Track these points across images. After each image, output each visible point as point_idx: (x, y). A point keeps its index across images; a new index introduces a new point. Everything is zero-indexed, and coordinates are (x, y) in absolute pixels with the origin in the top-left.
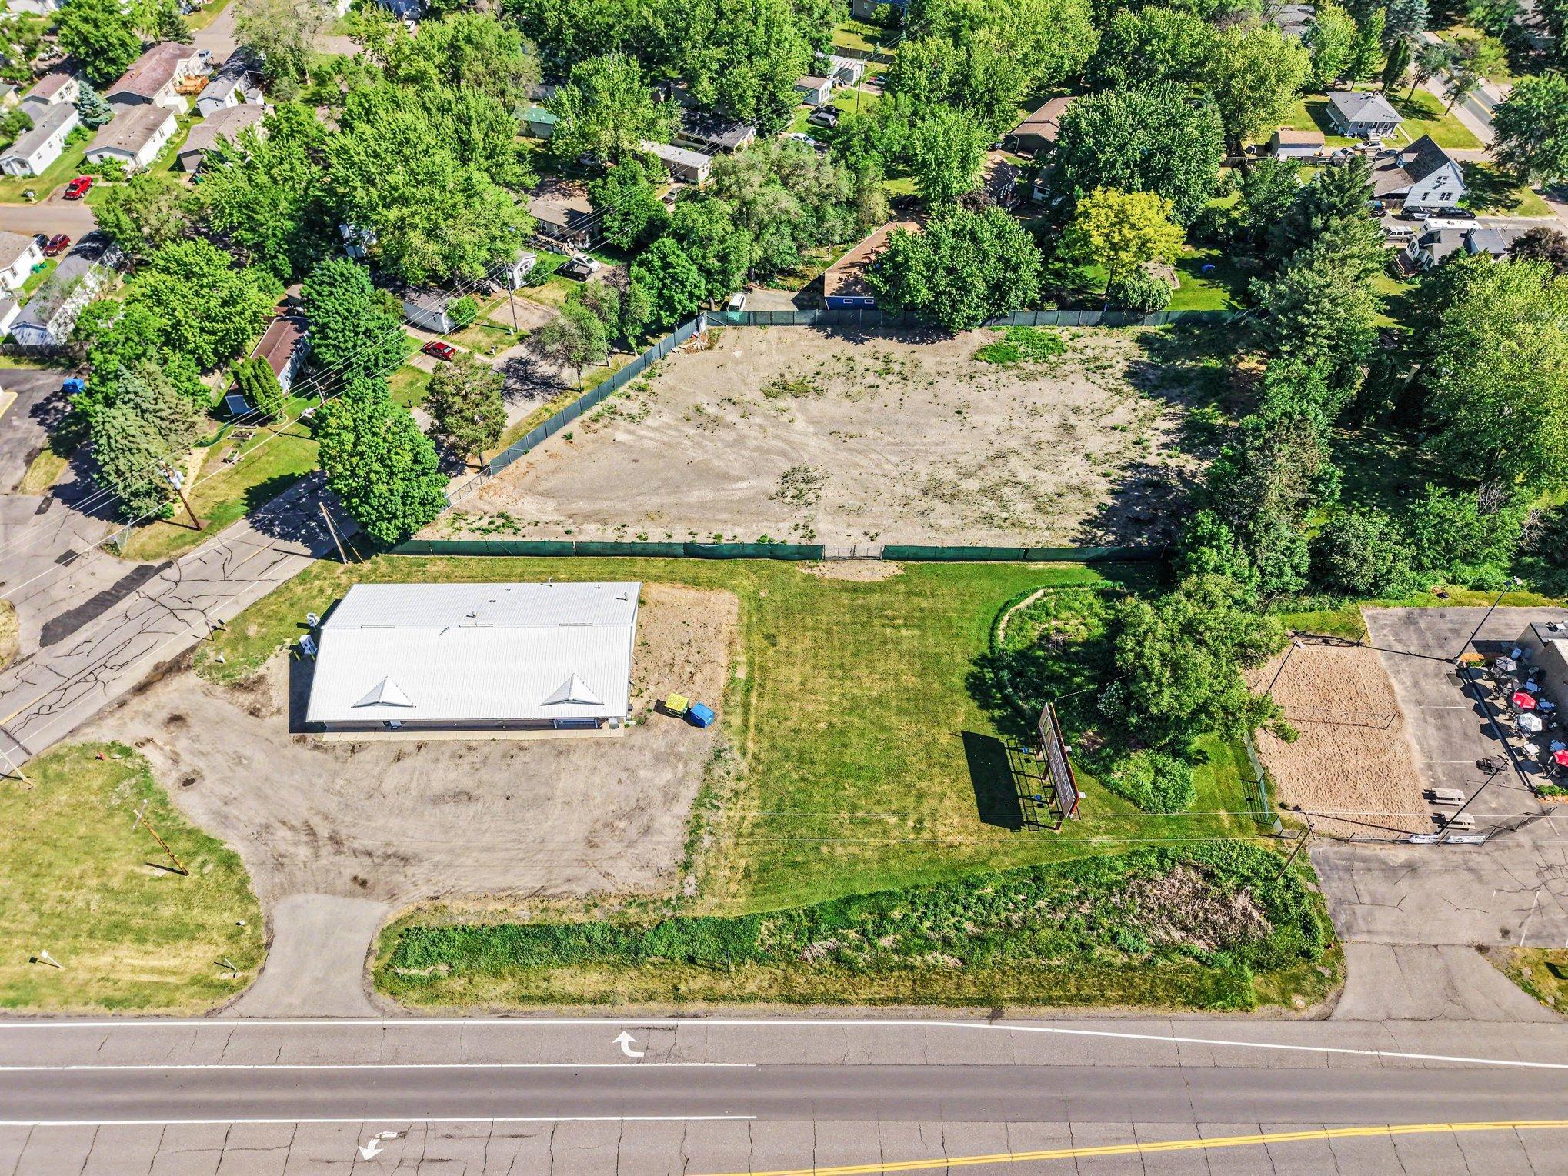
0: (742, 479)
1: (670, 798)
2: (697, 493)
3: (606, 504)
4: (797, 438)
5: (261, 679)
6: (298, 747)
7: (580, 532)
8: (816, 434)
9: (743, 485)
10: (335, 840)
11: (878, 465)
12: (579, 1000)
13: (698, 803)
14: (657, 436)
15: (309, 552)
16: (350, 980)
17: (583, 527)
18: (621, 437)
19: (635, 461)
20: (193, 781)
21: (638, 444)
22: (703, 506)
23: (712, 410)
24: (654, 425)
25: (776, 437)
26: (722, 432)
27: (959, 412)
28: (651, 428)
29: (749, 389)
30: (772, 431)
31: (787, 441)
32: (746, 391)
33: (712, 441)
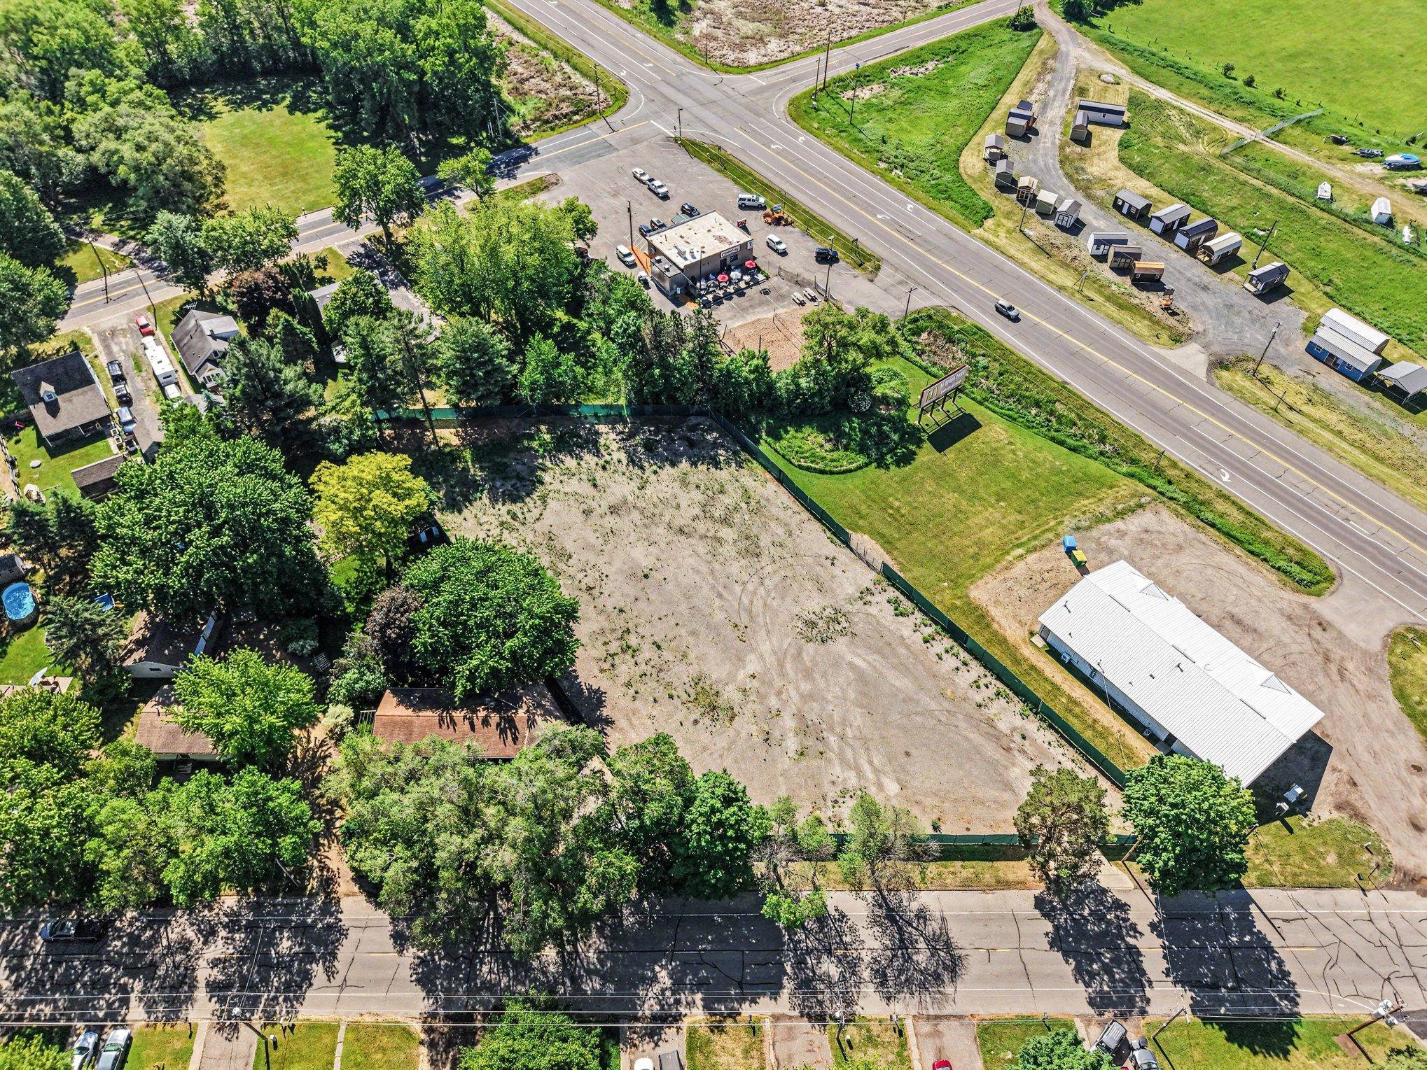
0: (852, 666)
1: (1122, 534)
2: (898, 683)
3: (971, 736)
4: (771, 660)
5: (1339, 807)
6: (1329, 732)
7: (1014, 730)
8: (753, 650)
9: (858, 662)
10: (1327, 659)
11: (754, 593)
12: (1234, 503)
13: (1109, 520)
14: (863, 762)
15: (1252, 907)
16: (1348, 588)
17: (1009, 732)
18: (892, 787)
19: (907, 754)
20: (1414, 767)
21: (888, 768)
22: (905, 670)
23: (792, 744)
24: (852, 775)
25: (783, 675)
26: (812, 717)
27: (646, 576)
28: (860, 774)
29: (738, 733)
30: (778, 683)
31: (781, 665)
32: (744, 734)
33: (831, 716)
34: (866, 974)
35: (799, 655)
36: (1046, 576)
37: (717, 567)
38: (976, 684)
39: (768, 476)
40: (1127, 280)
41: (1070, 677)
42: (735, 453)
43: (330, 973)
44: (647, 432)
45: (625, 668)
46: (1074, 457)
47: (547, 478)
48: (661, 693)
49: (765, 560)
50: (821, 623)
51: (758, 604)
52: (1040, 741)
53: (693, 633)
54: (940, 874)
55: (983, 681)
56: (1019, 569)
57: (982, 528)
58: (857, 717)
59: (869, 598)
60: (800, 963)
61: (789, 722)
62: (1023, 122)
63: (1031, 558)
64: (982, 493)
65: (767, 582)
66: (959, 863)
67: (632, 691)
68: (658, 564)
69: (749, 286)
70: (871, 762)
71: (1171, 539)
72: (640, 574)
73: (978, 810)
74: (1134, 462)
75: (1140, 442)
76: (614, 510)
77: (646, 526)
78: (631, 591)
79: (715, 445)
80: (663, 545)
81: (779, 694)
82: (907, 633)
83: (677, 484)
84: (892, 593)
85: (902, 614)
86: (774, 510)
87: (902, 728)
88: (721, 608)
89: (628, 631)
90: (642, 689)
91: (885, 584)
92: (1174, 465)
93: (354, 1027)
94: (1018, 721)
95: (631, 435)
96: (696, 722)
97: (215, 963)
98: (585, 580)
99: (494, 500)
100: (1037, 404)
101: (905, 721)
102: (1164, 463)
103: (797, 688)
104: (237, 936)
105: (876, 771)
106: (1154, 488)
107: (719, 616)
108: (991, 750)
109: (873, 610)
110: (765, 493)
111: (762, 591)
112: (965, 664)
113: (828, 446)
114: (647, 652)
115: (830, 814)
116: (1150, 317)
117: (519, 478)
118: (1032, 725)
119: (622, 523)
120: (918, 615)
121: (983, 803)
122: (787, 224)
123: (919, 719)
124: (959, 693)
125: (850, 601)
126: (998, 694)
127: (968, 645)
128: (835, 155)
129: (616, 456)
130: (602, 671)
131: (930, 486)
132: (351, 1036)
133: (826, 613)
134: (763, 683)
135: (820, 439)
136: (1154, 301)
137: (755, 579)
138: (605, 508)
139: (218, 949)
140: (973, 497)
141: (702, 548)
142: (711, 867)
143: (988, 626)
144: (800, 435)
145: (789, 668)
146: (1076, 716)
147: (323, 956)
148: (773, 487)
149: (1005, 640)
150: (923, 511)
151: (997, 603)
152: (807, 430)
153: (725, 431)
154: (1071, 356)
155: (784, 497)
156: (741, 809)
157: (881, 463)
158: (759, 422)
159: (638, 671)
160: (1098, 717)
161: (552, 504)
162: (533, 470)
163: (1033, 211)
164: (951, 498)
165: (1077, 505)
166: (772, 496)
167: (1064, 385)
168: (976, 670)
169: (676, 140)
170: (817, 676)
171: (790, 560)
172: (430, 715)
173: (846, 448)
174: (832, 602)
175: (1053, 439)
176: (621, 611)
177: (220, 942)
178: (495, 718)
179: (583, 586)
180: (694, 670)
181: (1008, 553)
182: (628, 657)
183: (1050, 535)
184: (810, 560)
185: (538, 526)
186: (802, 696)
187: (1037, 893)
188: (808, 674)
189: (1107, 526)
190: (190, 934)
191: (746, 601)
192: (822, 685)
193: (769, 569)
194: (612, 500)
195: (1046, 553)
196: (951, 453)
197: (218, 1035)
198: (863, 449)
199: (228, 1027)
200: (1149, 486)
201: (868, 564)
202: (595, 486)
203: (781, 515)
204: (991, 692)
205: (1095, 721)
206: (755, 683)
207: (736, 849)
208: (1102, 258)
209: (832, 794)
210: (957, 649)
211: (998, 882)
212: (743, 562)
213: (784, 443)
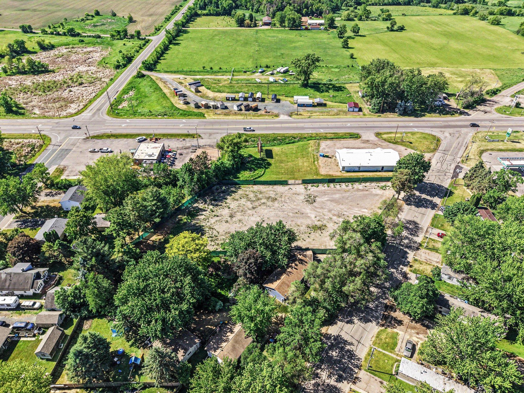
2: (337, 196)
3: (360, 193)
4: (313, 212)
8: (307, 213)
9: (326, 199)
10: (376, 144)
12: (329, 133)
13: (319, 148)
19: (358, 204)
22: (334, 193)
34: (410, 236)
35: (316, 207)
36: (327, 162)
37: (273, 207)
38: (347, 186)
39: (251, 185)
40: (252, 111)
41: (356, 173)
42: (235, 187)
43: (351, 344)
46: (296, 144)
47: (202, 224)
49: (279, 199)
50: (309, 199)
51: (293, 206)
52: (369, 185)
56: (321, 165)
57: (303, 164)
58: (342, 207)
59: (308, 189)
60: (403, 246)
64: (293, 159)
65: (287, 202)
69: (175, 156)
70: (356, 210)
71: (332, 144)
74: (305, 138)
75: (301, 134)
76: (232, 217)
77: (244, 213)
79: (228, 189)
80: (255, 213)
82: (324, 188)
85: (317, 186)
86: (264, 190)
87: (350, 202)
88: (288, 213)
91: (306, 184)
92: (312, 134)
93: (375, 343)
94: (361, 185)
95: (205, 201)
96: (322, 233)
97: (329, 377)
101: (348, 200)
102: (310, 135)
103: (326, 212)
104: (322, 367)
105: (359, 211)
106: (316, 139)
108: (366, 193)
109: (312, 190)
110: (256, 189)
111: (289, 204)
112: (340, 185)
113: (251, 172)
116: (266, 115)
117: (196, 230)
118: (363, 184)
119: (238, 217)
120: (320, 184)
122: (160, 139)
123: (350, 198)
124: (347, 189)
125: (306, 192)
126: (352, 184)
127: (336, 181)
128: (144, 120)
129: (210, 207)
132: (377, 345)
133: (306, 197)
134: (319, 216)
138: (229, 218)
139: (324, 375)
140: (293, 161)
141: (264, 207)
144: (242, 174)
145: (318, 210)
147: (345, 344)
148: (255, 187)
151: (328, 172)
154: (266, 129)
155: (260, 186)
157: (267, 168)
163: (212, 109)
164: (290, 164)
165: (310, 150)
168: (343, 184)
169: (88, 138)
170: (325, 207)
171: (283, 195)
172: (284, 277)
173: (255, 170)
174: (304, 195)
175: (287, 144)
177: (322, 373)
178: (297, 263)
180: (304, 226)
181: (315, 164)
183: (316, 157)
184: (287, 192)
186: (329, 212)
187: (405, 204)
188: (323, 208)
189: (321, 149)
190: (313, 382)
191: (290, 208)
192: (328, 207)
193: (283, 200)
194: (228, 215)
196: (275, 157)
197: (357, 384)
198: (259, 168)
199: (355, 380)
200: (314, 140)
201: (298, 184)
202: (217, 216)
203: (267, 190)
204: (350, 185)
206: (318, 218)
210: (335, 184)
212: (276, 203)
213: (242, 178)
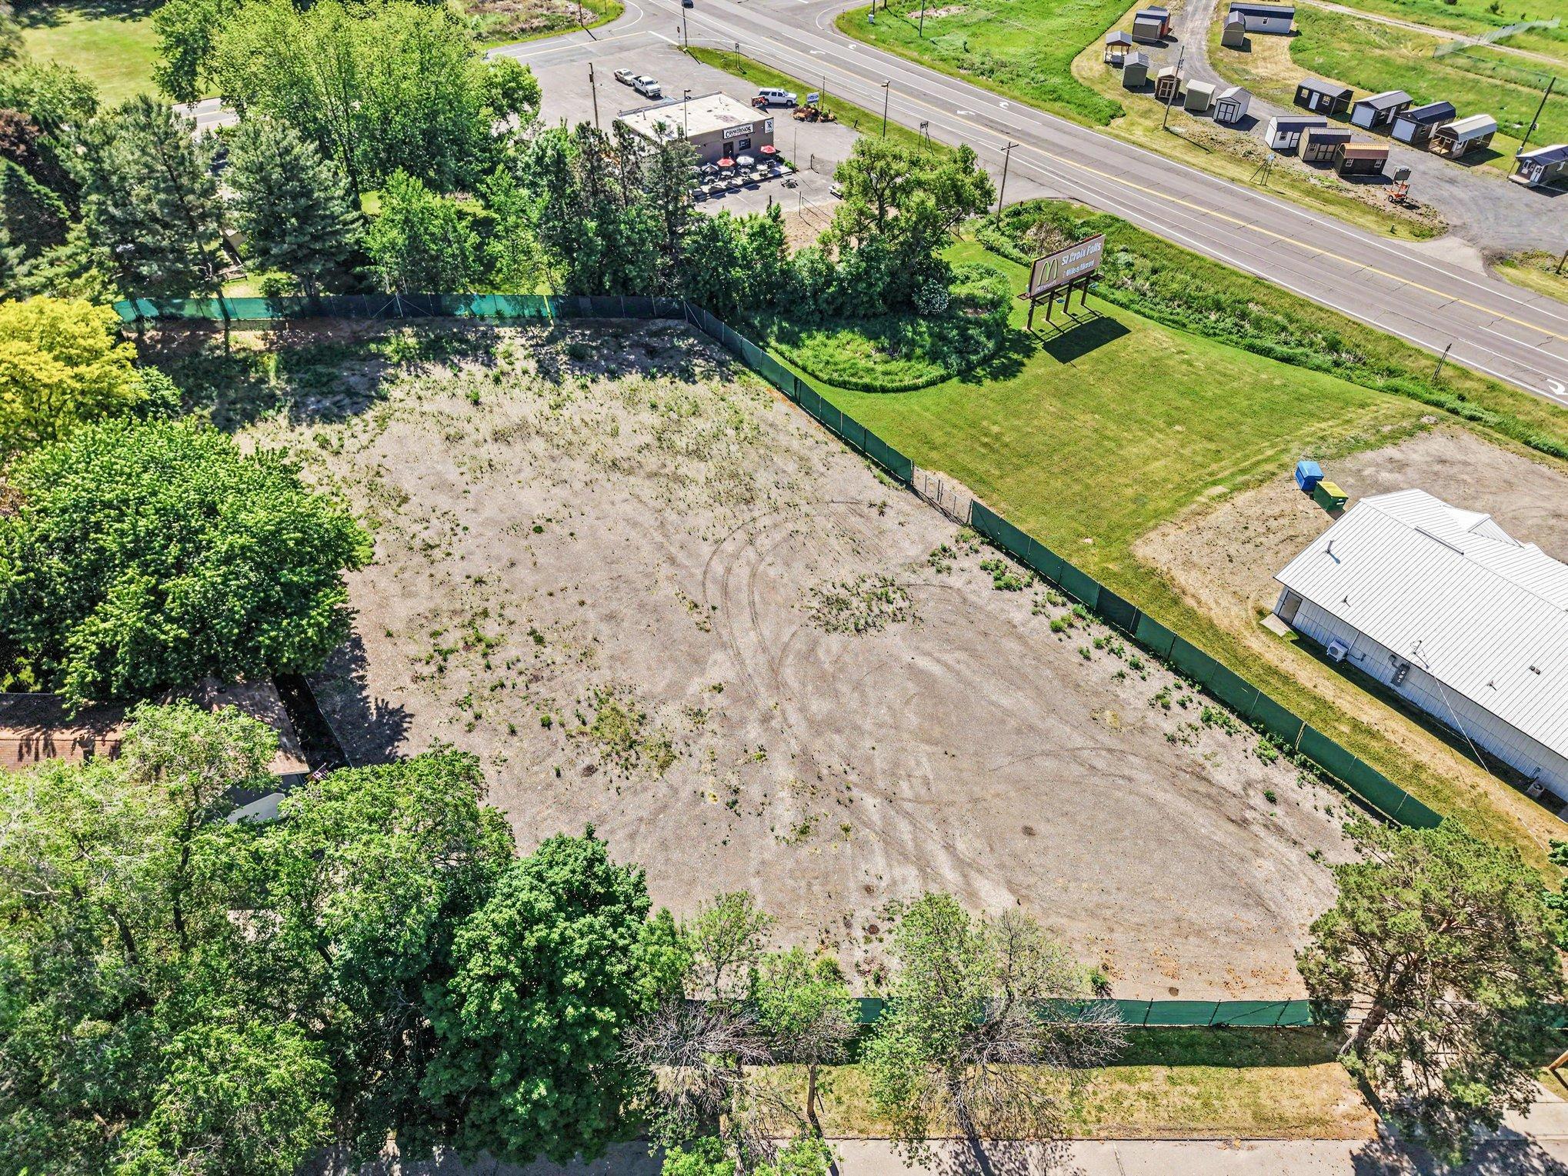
0: (914, 672)
1: (1399, 465)
2: (1005, 702)
3: (1160, 797)
4: (755, 662)
7: (1248, 785)
11: (736, 557)
14: (934, 847)
17: (1238, 789)
18: (997, 898)
19: (1029, 831)
21: (987, 860)
22: (1015, 679)
23: (786, 813)
24: (912, 872)
25: (777, 685)
26: (830, 760)
27: (539, 530)
28: (925, 868)
29: (675, 790)
30: (765, 700)
31: (775, 668)
32: (685, 793)
33: (869, 760)
35: (810, 654)
36: (1273, 524)
37: (671, 516)
38: (1161, 702)
39: (777, 394)
40: (1333, 175)
41: (1351, 687)
42: (721, 364)
44: (578, 336)
45: (462, 674)
46: (1288, 369)
47: (396, 393)
48: (529, 717)
49: (760, 507)
50: (855, 602)
51: (742, 573)
52: (1307, 806)
53: (611, 617)
54: (1117, 1099)
55: (1176, 696)
56: (1222, 514)
57: (1146, 461)
58: (923, 762)
59: (945, 562)
61: (783, 771)
62: (1157, 23)
63: (1242, 499)
64: (1141, 412)
65: (762, 541)
66: (1161, 1072)
67: (468, 716)
68: (564, 512)
69: (765, 179)
70: (949, 848)
71: (1489, 473)
72: (527, 525)
73: (1191, 949)
74: (1391, 373)
75: (1397, 345)
76: (499, 437)
77: (553, 459)
78: (505, 551)
79: (690, 353)
80: (578, 486)
81: (766, 719)
82: (1018, 617)
83: (619, 403)
84: (989, 554)
85: (1009, 587)
86: (783, 440)
87: (1017, 783)
88: (670, 579)
89: (485, 614)
90: (489, 710)
91: (976, 542)
92: (1465, 374)
94: (1255, 770)
95: (552, 340)
96: (590, 770)
98: (425, 535)
99: (295, 420)
100: (1218, 307)
101: (1021, 769)
102: (1446, 373)
103: (803, 710)
105: (961, 864)
106: (1439, 404)
107: (667, 590)
108: (1204, 823)
109: (955, 581)
110: (770, 415)
111: (750, 553)
112: (1136, 666)
113: (878, 357)
114: (516, 647)
115: (859, 955)
116: (1376, 210)
117: (350, 393)
118: (1285, 776)
119: (510, 454)
120: (1040, 587)
121: (1199, 933)
122: (826, 119)
123: (1049, 764)
124: (1130, 716)
125: (912, 567)
126: (1207, 719)
127: (1141, 634)
128: (899, 59)
129: (519, 366)
130: (416, 679)
131: (1051, 405)
133: (865, 587)
134: (736, 700)
135: (868, 347)
136: (1379, 195)
137: (741, 536)
138: (486, 431)
140: (1124, 419)
141: (648, 490)
142: (522, 1073)
143: (1176, 601)
144: (832, 343)
145: (789, 673)
146: (1379, 759)
148: (782, 407)
149: (1211, 625)
150: (1041, 438)
151: (1188, 564)
152: (844, 336)
153: (710, 336)
154: (1264, 248)
155: (800, 419)
156: (617, 922)
157: (966, 375)
158: (764, 326)
159: (490, 678)
160: (1423, 758)
161: (394, 427)
162: (374, 383)
163: (1182, 109)
164: (1087, 421)
165: (1307, 430)
166: (780, 420)
167: (1258, 281)
168: (1159, 677)
169: (680, 48)
170: (844, 688)
171: (805, 508)
173: (908, 357)
174: (878, 569)
175: (1251, 348)
176: (480, 581)
179: (417, 544)
180: (600, 679)
181: (1197, 492)
182: (475, 657)
183: (1270, 467)
184: (842, 508)
185: (361, 459)
186: (811, 722)
187: (1357, 1147)
188: (826, 683)
189: (1369, 455)
191: (718, 568)
192: (854, 705)
193: (767, 521)
194: (499, 422)
195: (1266, 490)
196: (1083, 364)
198: (934, 356)
200: (1427, 402)
201: (946, 514)
202: (476, 403)
203: (795, 444)
204: (1194, 715)
205: (1418, 767)
206: (720, 699)
207: (589, 1020)
208: (1291, 152)
209: (863, 915)
210: (1118, 642)
211: (1260, 1117)
212: (720, 510)
213: (807, 352)
